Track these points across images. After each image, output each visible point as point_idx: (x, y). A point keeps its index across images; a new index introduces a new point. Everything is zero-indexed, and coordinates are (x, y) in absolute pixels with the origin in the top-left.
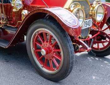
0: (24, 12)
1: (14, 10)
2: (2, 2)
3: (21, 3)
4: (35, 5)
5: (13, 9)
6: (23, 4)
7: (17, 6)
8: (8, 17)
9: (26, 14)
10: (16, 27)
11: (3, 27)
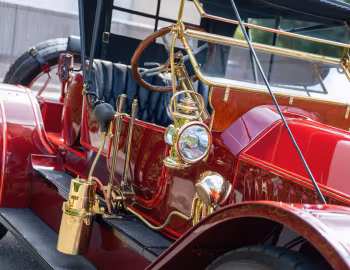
0: (208, 182)
1: (170, 162)
2: (133, 114)
3: (205, 137)
4: (264, 164)
5: (168, 155)
6: (214, 142)
7: (188, 147)
8: (141, 174)
9: (214, 192)
10: (163, 230)
11: (106, 216)
